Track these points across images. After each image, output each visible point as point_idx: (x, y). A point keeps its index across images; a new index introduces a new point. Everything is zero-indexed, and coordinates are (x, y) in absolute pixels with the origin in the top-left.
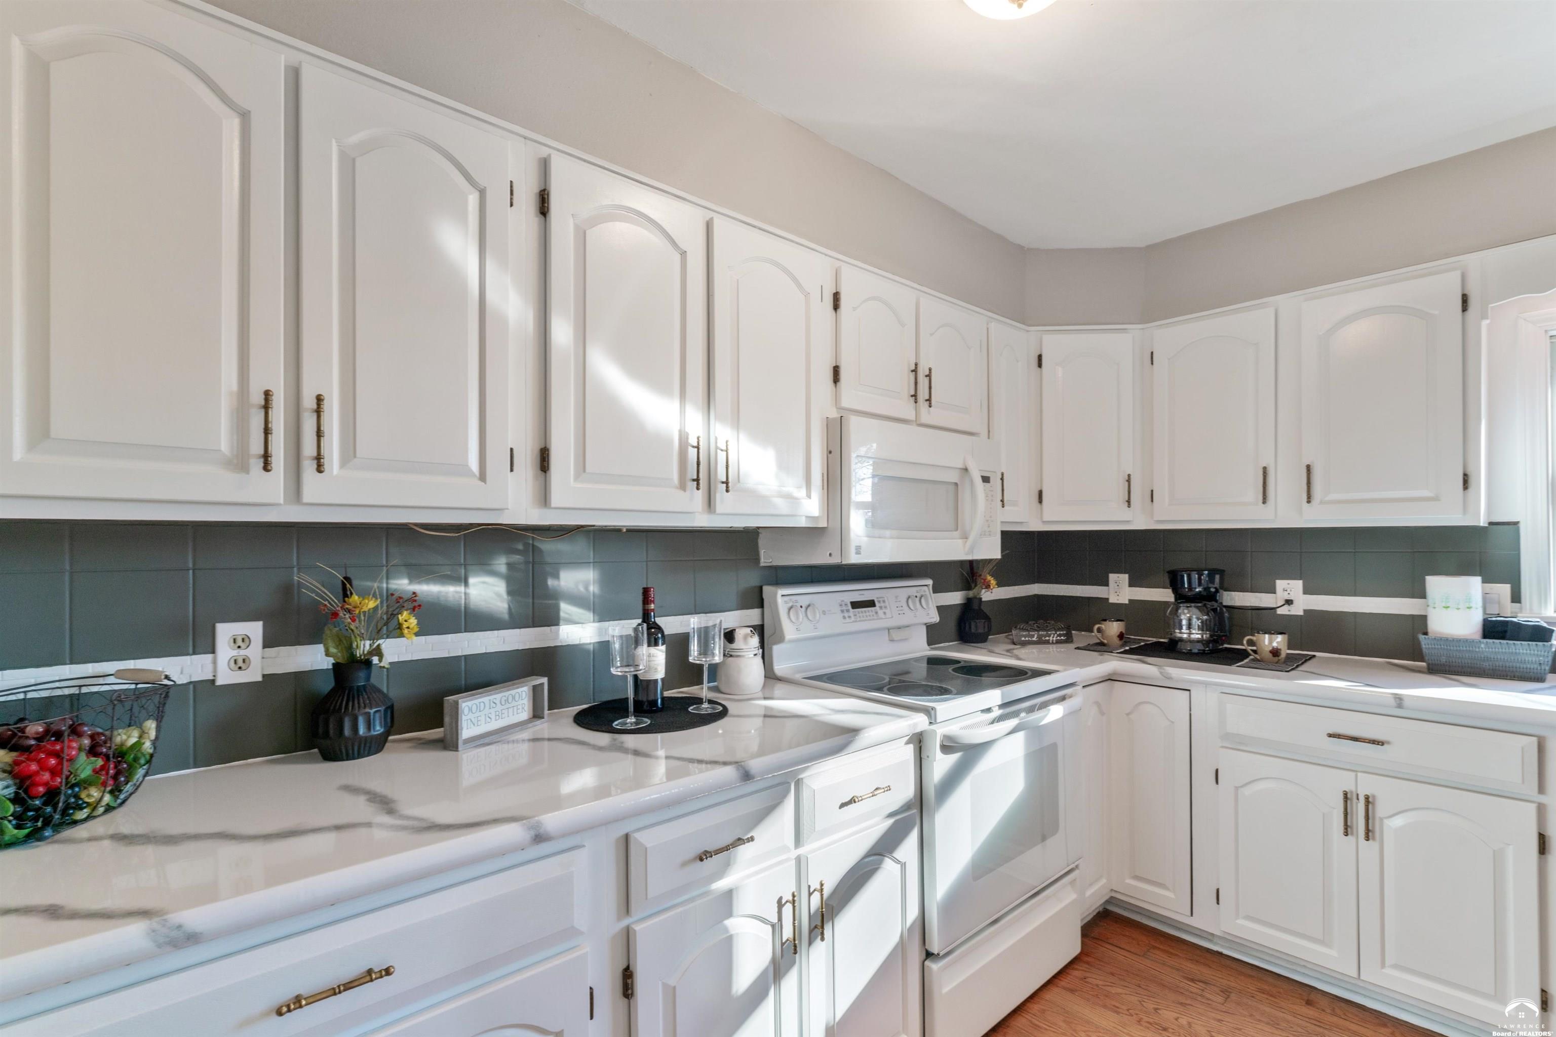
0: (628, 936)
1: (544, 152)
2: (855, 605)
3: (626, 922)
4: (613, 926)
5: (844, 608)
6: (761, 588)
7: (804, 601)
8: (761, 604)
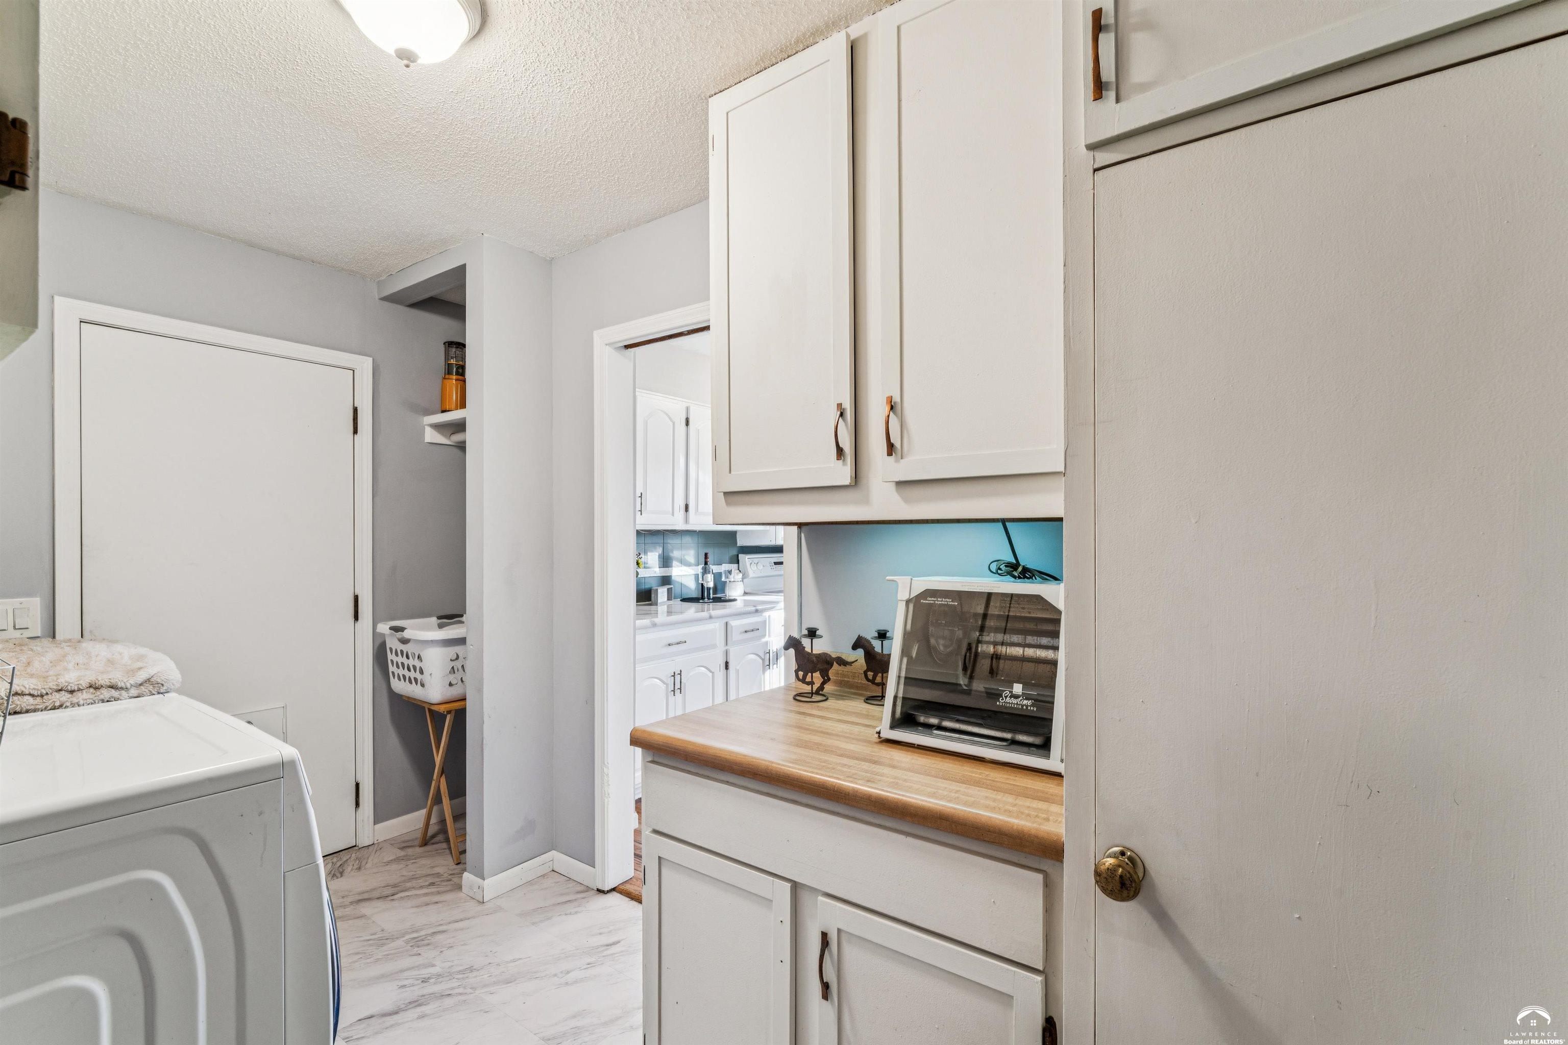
0: (727, 652)
1: (687, 405)
2: (776, 563)
3: (727, 648)
4: (724, 648)
5: (771, 564)
6: (738, 555)
7: (756, 561)
8: (738, 562)
